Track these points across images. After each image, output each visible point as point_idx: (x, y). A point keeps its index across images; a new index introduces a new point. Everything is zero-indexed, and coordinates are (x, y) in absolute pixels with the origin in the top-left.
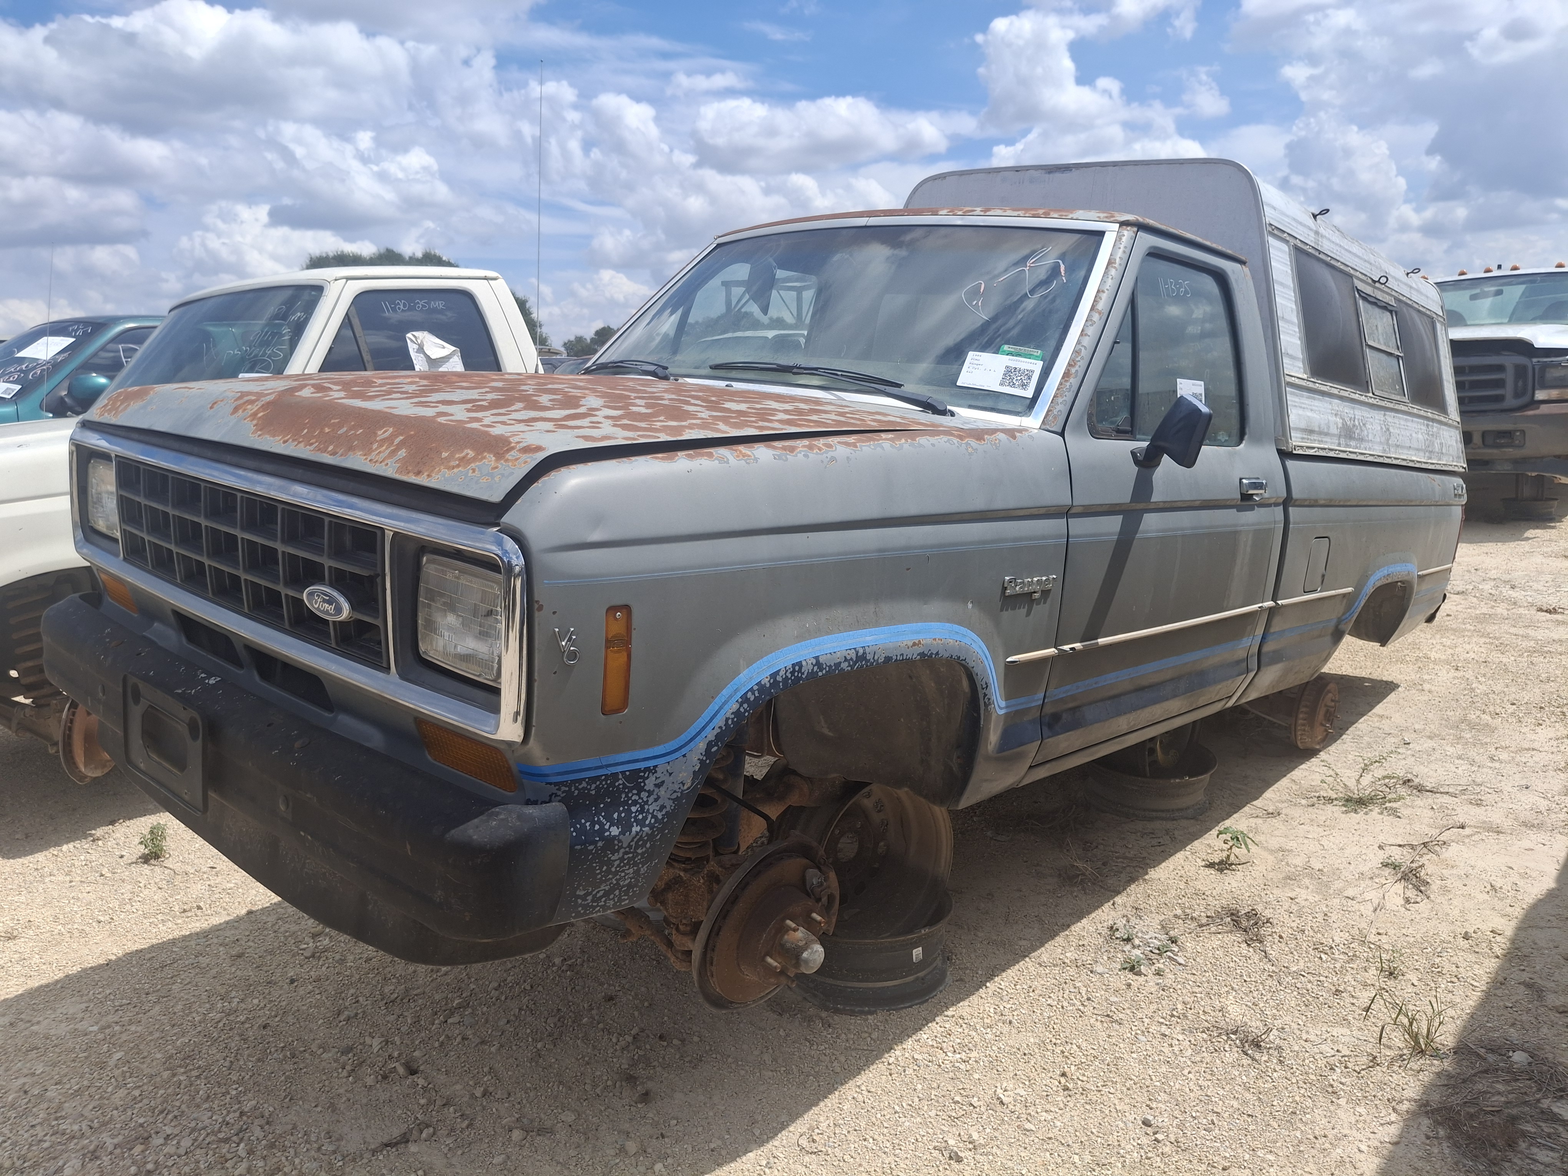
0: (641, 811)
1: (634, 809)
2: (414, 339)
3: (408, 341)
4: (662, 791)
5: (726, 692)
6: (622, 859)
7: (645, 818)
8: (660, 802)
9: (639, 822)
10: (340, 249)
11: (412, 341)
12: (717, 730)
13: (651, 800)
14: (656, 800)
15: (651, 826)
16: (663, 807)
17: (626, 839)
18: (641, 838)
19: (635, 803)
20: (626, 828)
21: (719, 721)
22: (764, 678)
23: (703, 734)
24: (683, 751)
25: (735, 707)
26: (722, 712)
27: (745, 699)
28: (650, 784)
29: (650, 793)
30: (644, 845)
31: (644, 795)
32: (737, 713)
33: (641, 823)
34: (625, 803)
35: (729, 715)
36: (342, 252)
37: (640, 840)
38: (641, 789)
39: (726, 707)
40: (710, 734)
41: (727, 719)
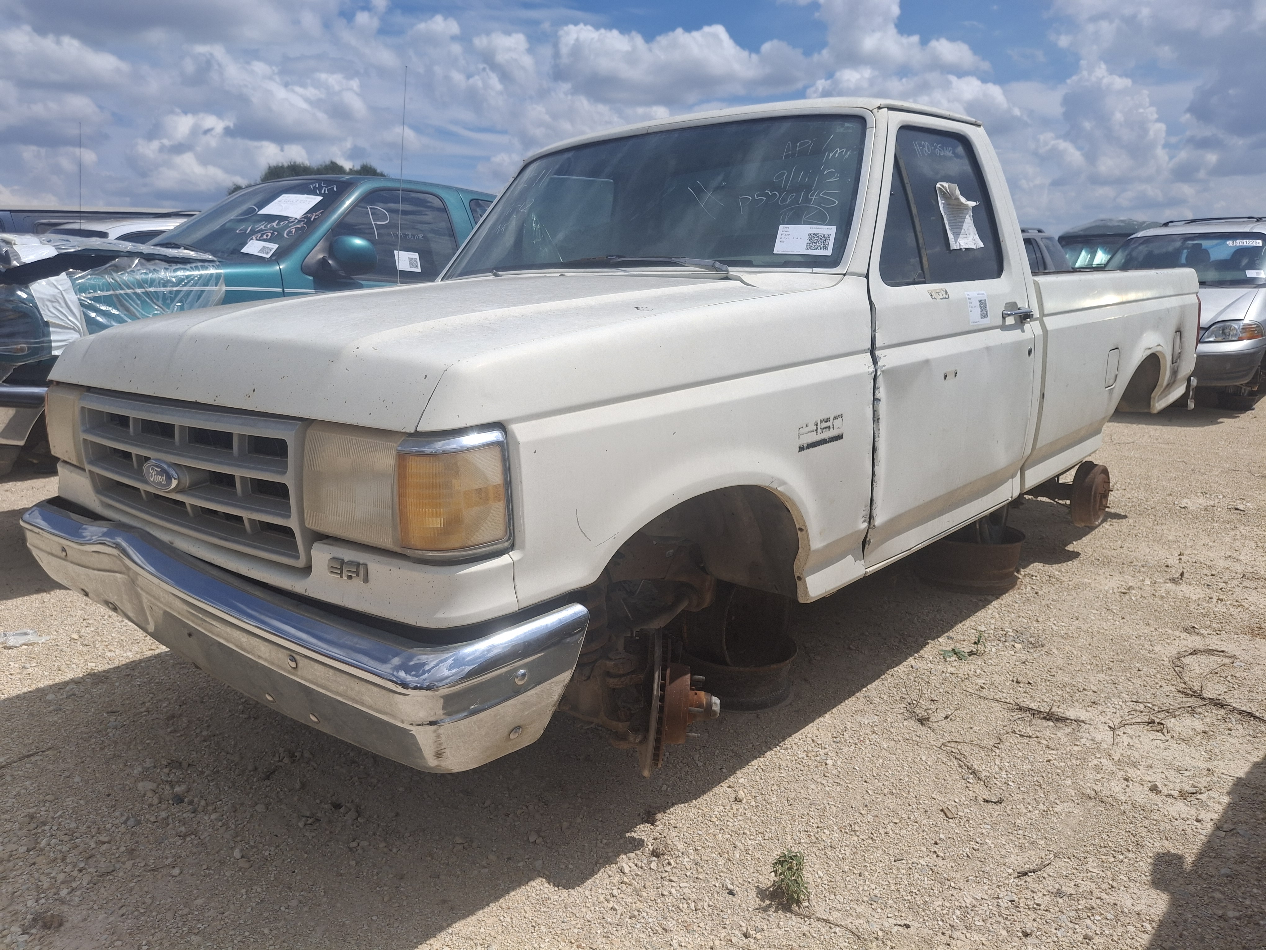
10: (293, 161)
36: (295, 162)
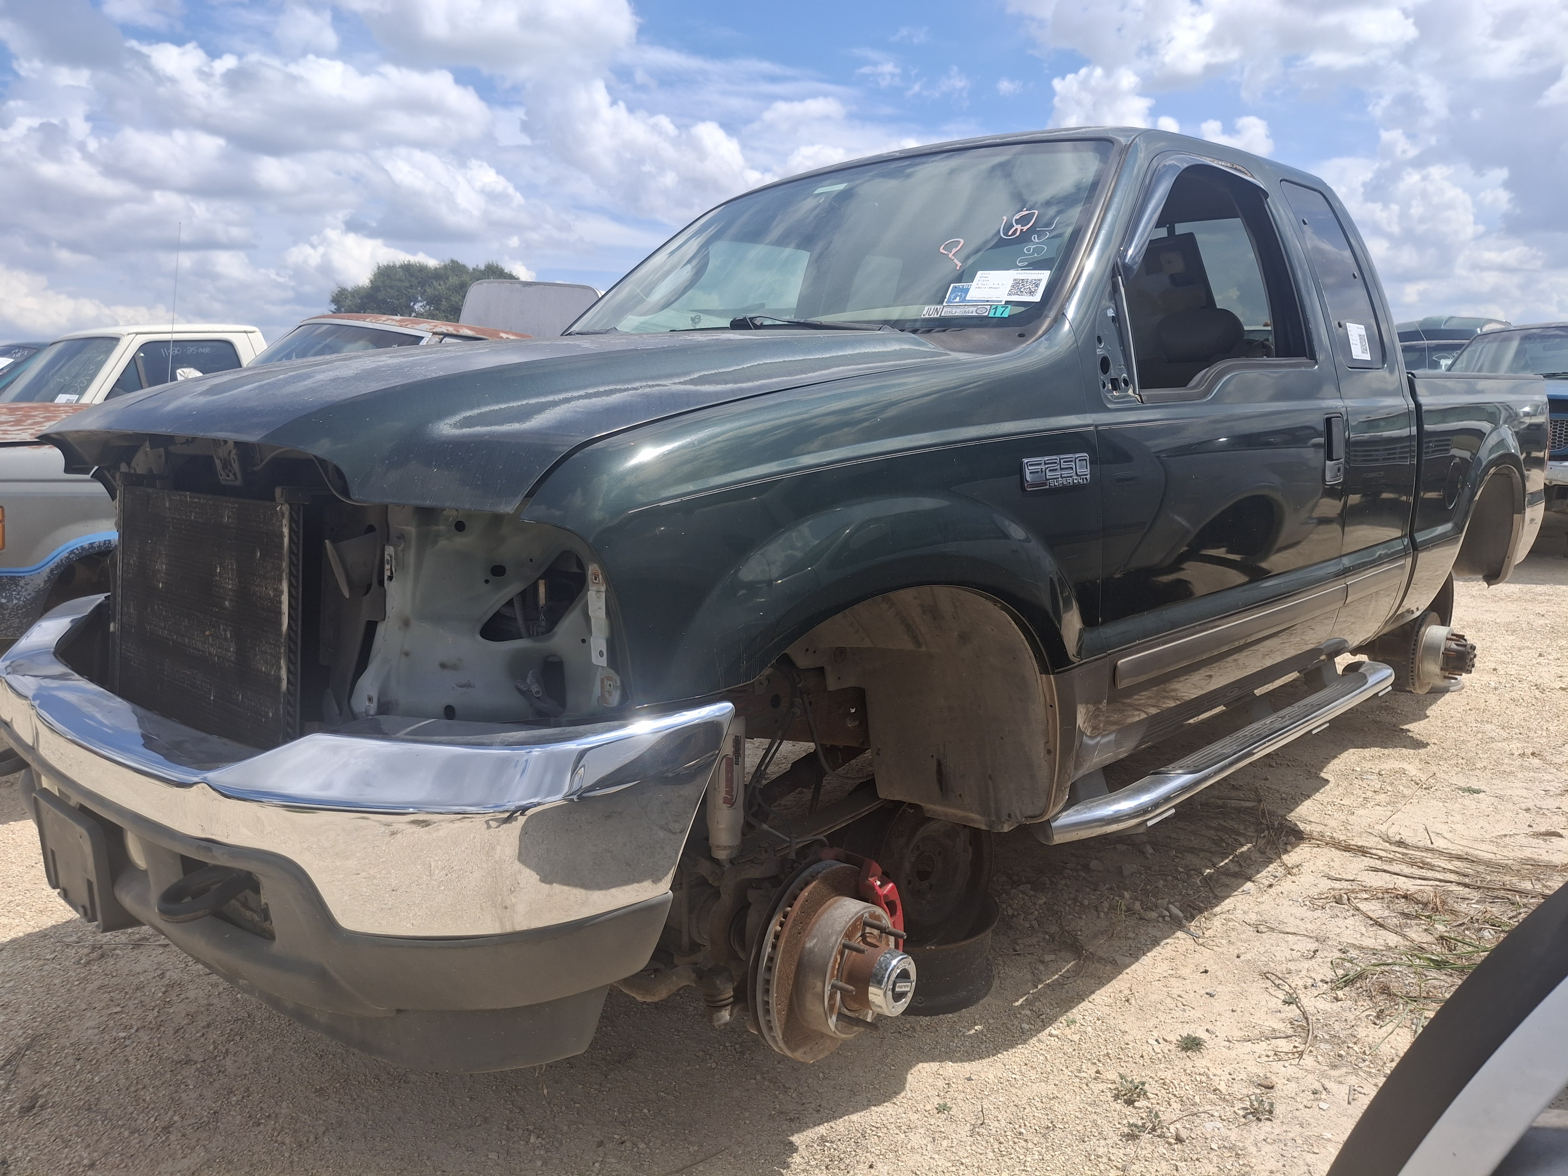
0: (18, 594)
1: (14, 593)
2: (182, 373)
3: (178, 375)
4: (28, 587)
5: (61, 549)
6: (10, 614)
7: (20, 598)
8: (28, 592)
9: (17, 599)
11: (181, 375)
12: (56, 564)
13: (23, 590)
14: (26, 590)
15: (23, 601)
16: (29, 594)
17: (10, 605)
18: (19, 606)
19: (14, 591)
20: (10, 599)
21: (57, 560)
22: (85, 544)
23: (49, 565)
24: (38, 571)
25: (67, 555)
26: (59, 556)
27: (72, 552)
28: (22, 583)
29: (22, 587)
30: (21, 609)
31: (19, 588)
32: (67, 558)
33: (19, 599)
34: (9, 590)
35: (63, 558)
37: (18, 607)
38: (17, 585)
39: (62, 554)
40: (52, 565)
41: (62, 560)
